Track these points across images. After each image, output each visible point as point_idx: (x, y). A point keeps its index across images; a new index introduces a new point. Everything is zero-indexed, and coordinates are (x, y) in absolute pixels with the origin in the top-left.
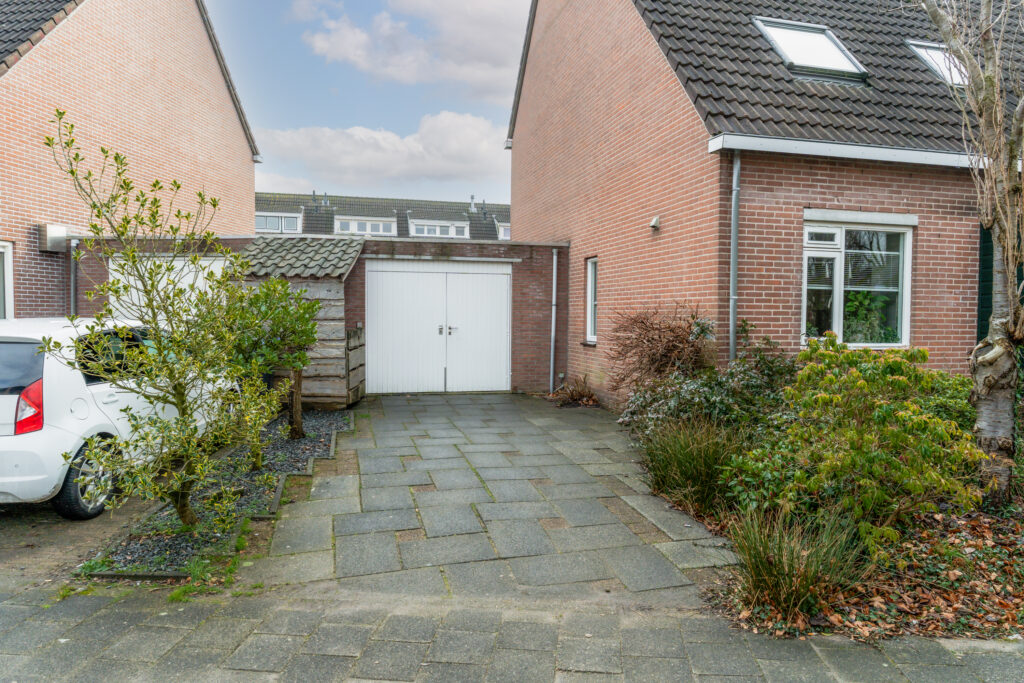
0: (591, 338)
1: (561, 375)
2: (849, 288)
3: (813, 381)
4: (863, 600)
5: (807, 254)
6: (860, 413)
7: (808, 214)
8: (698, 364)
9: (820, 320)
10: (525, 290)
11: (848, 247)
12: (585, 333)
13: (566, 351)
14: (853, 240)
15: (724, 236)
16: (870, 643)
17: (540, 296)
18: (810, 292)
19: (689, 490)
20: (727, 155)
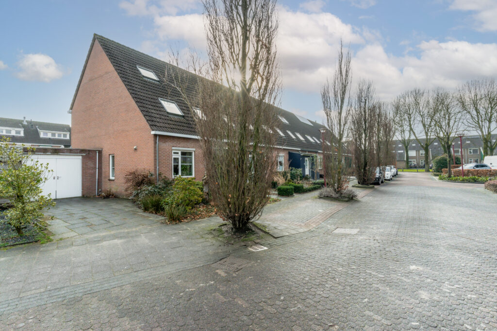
0: (111, 178)
1: (100, 190)
2: (183, 164)
3: (177, 184)
4: (186, 218)
5: (173, 157)
6: (185, 189)
7: (173, 148)
8: (150, 183)
9: (176, 171)
10: (87, 164)
11: (182, 155)
12: (109, 177)
13: (101, 182)
14: (183, 154)
15: (155, 153)
16: (188, 222)
17: (92, 166)
18: (174, 165)
19: (153, 209)
20: (155, 135)
